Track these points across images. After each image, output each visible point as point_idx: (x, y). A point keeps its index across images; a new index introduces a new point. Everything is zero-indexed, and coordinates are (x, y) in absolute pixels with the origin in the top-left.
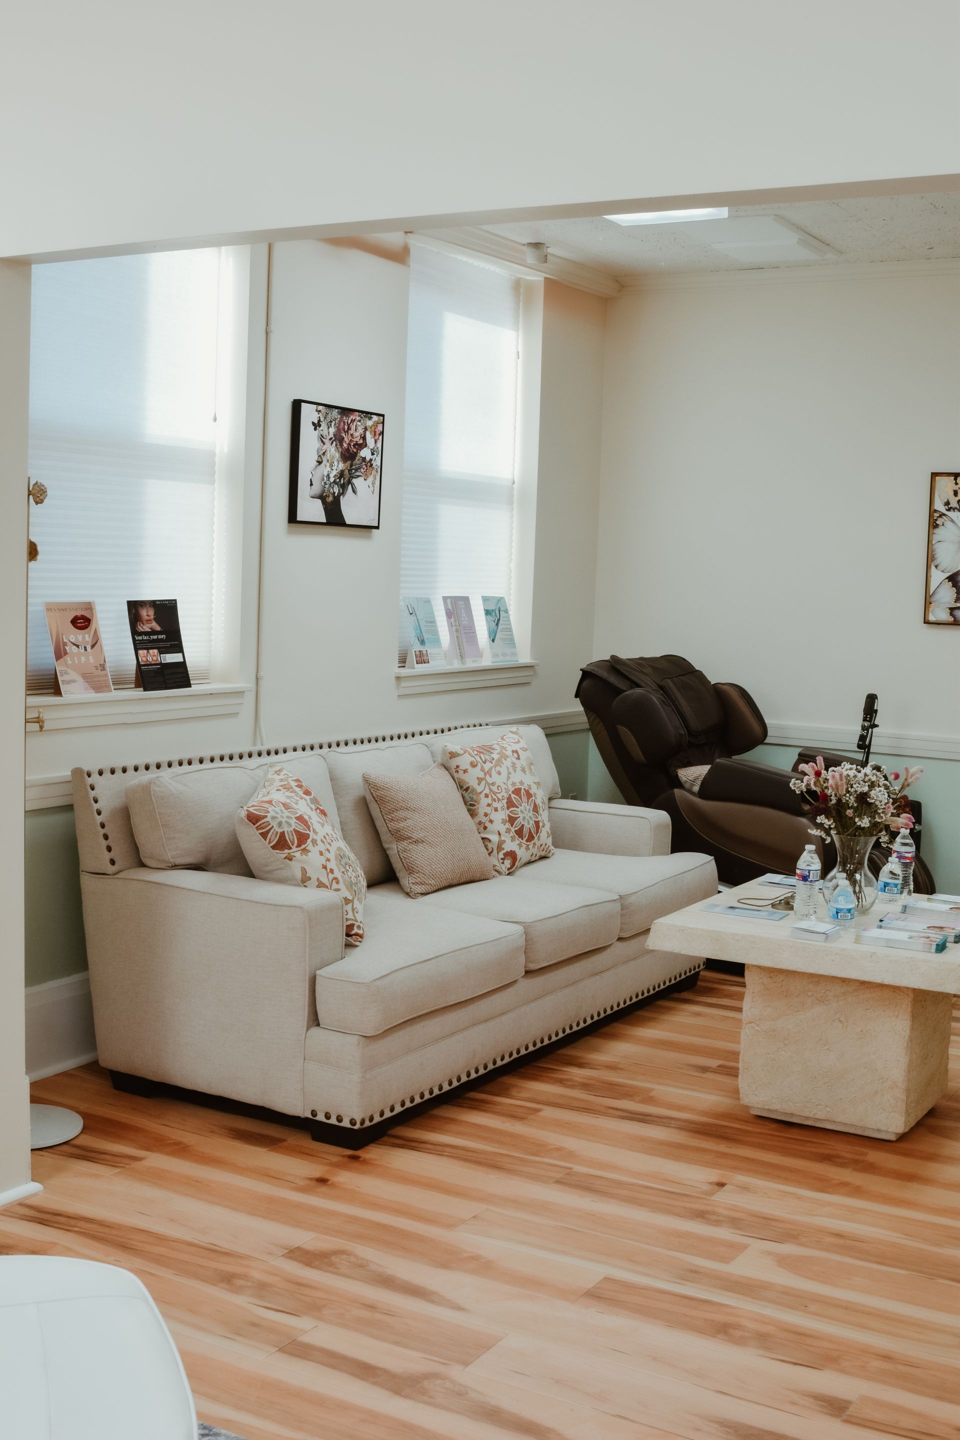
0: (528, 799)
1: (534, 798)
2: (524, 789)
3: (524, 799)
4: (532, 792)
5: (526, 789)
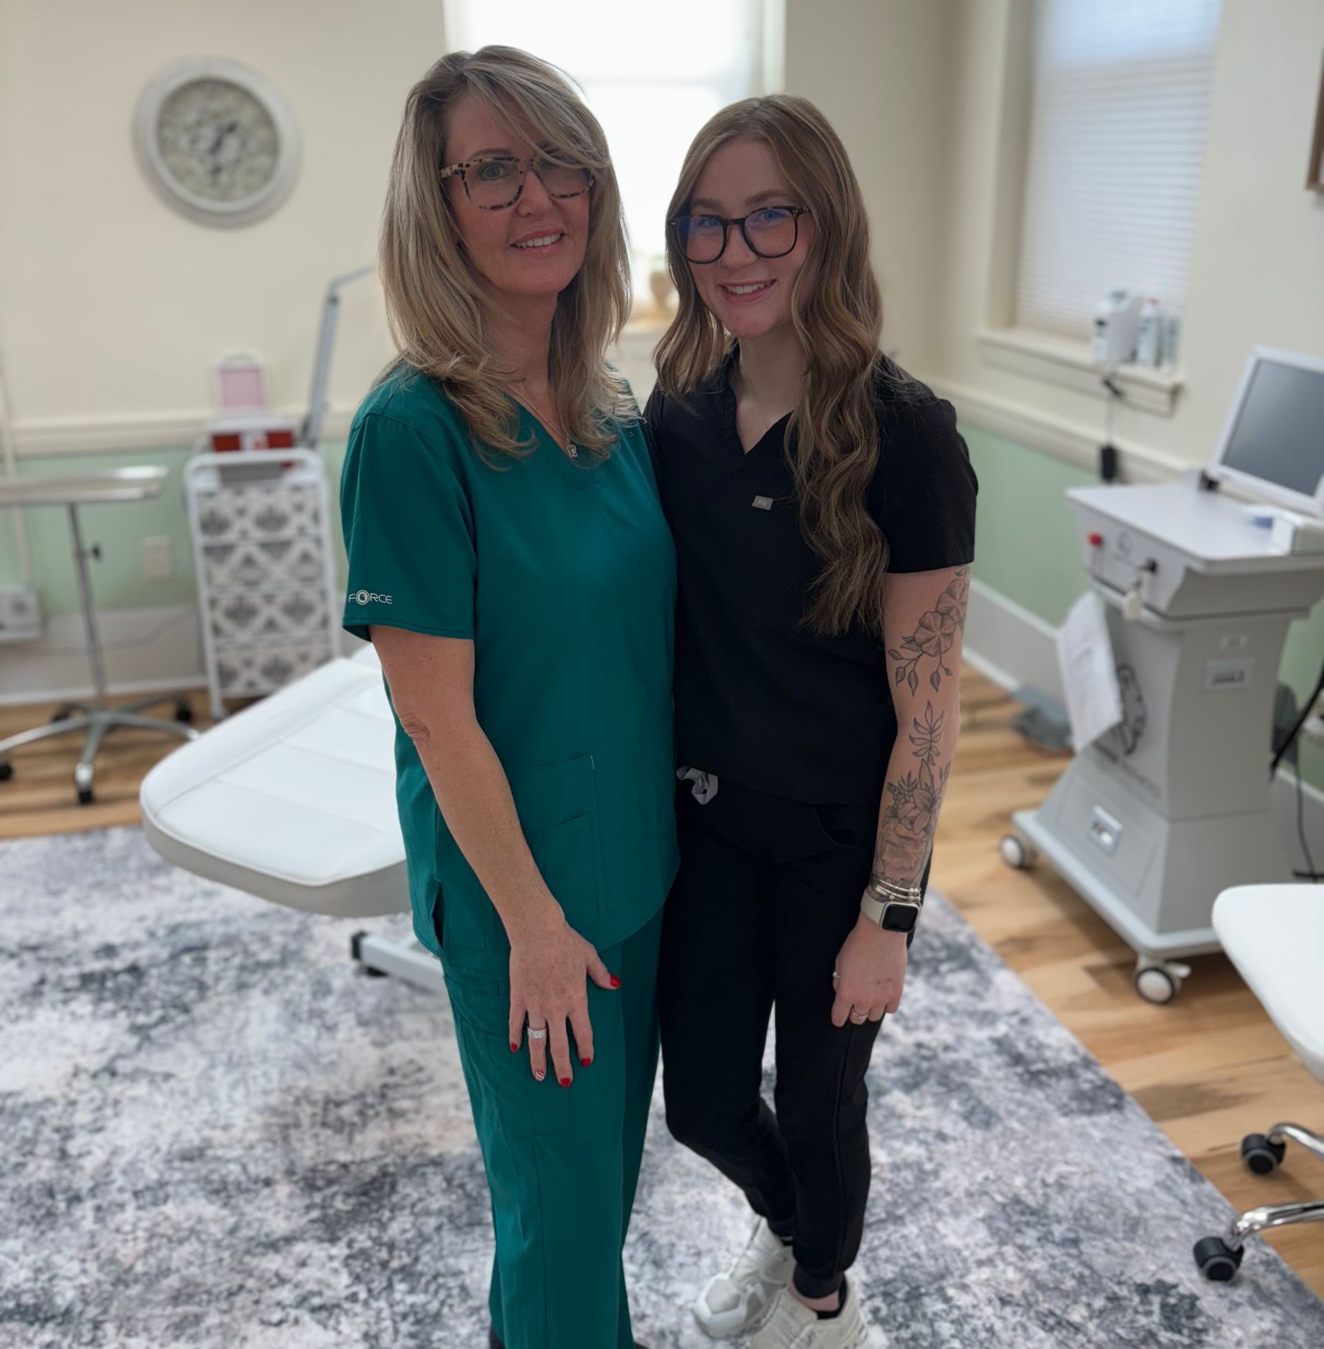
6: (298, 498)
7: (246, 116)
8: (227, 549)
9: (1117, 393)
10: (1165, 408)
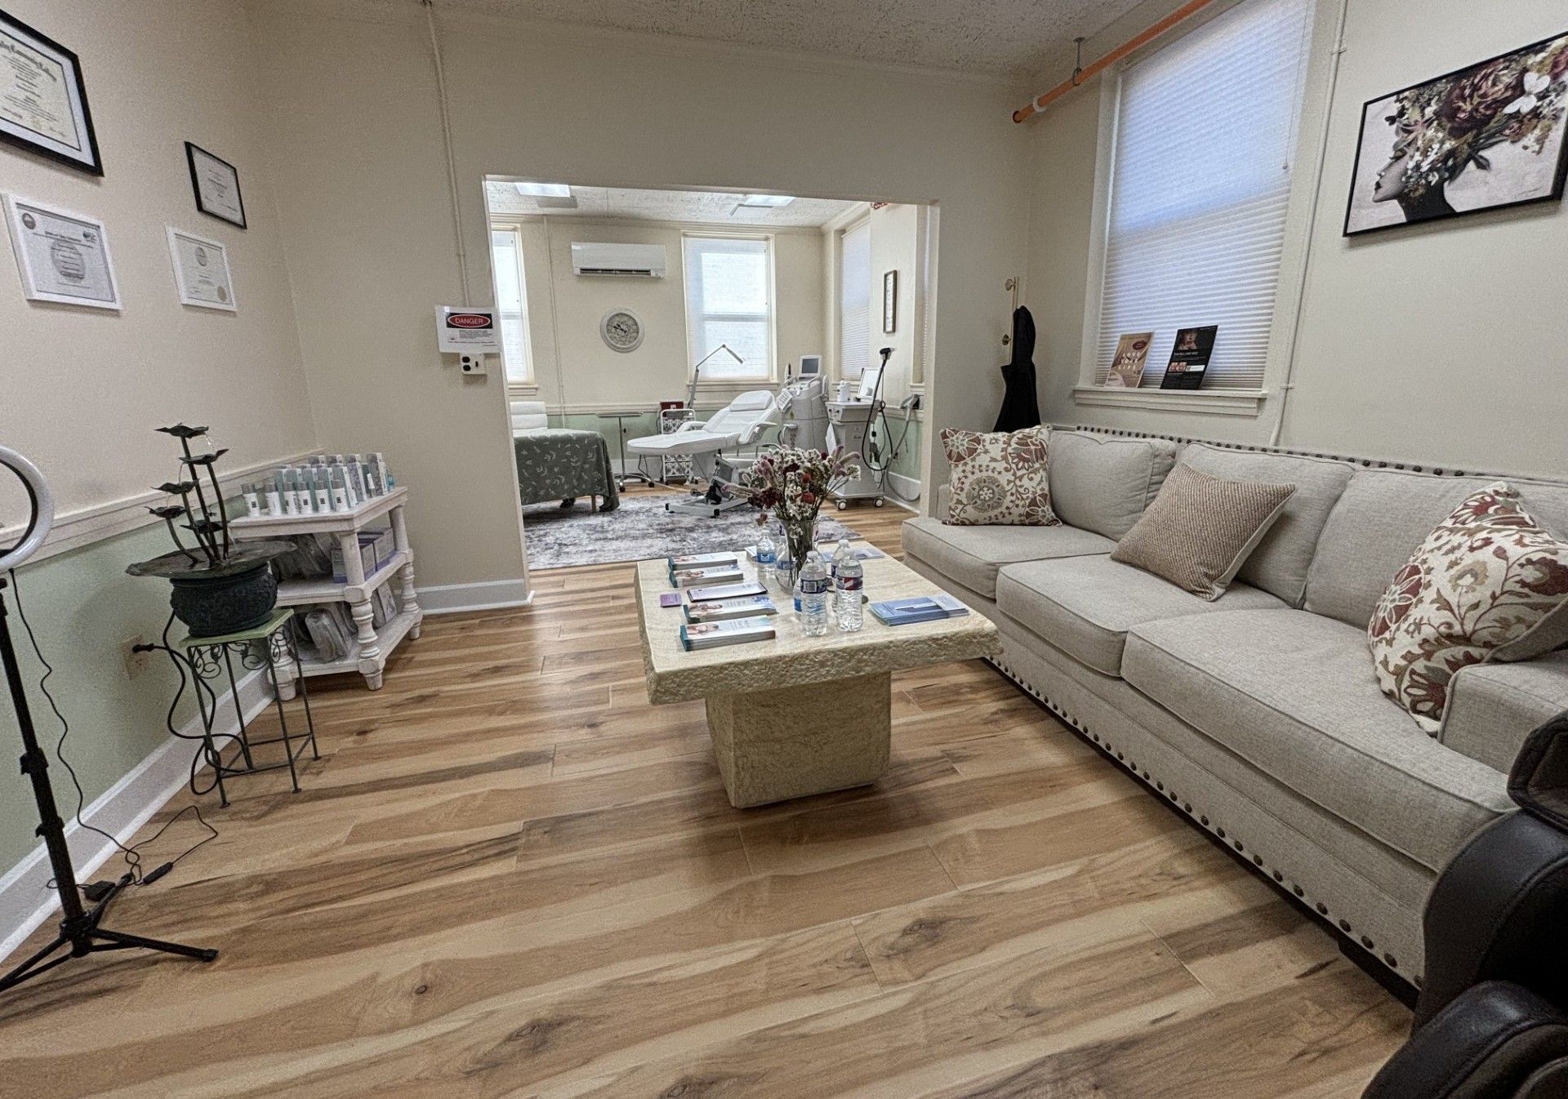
0: (1407, 592)
1: (1414, 600)
2: (1420, 578)
3: (1406, 585)
4: (1423, 593)
5: (1422, 581)
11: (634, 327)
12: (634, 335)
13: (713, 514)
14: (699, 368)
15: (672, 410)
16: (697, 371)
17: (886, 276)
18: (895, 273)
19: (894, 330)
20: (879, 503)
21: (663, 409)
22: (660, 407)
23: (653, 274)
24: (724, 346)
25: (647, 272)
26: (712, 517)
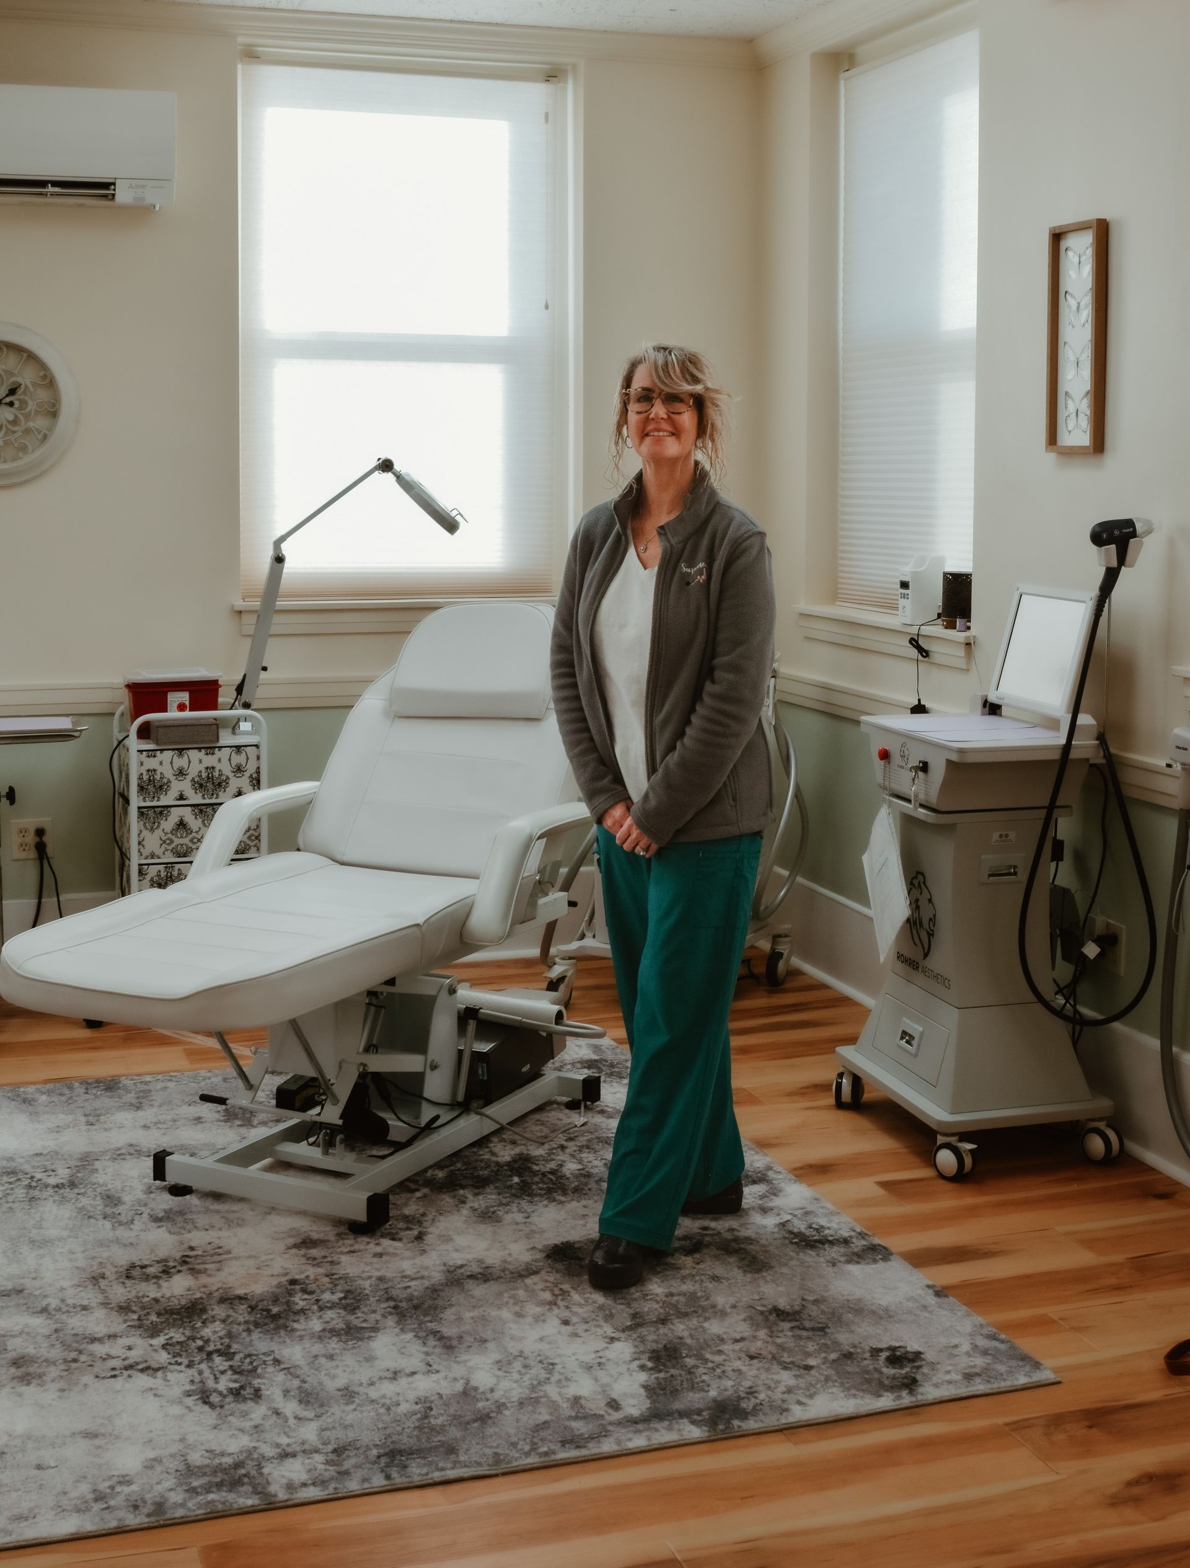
6: (238, 759)
7: (27, 377)
8: (163, 811)
9: (924, 653)
10: (962, 663)
11: (42, 395)
12: (41, 423)
13: (361, 1216)
14: (286, 548)
15: (173, 714)
16: (279, 560)
17: (1057, 237)
18: (1103, 231)
19: (1099, 443)
20: (1096, 1145)
21: (137, 712)
22: (125, 703)
23: (123, 195)
24: (386, 466)
25: (103, 188)
26: (356, 1229)
